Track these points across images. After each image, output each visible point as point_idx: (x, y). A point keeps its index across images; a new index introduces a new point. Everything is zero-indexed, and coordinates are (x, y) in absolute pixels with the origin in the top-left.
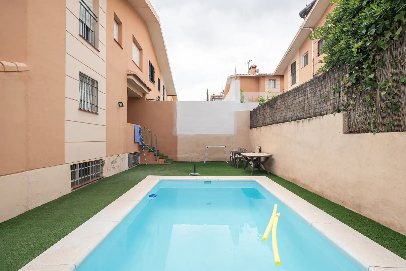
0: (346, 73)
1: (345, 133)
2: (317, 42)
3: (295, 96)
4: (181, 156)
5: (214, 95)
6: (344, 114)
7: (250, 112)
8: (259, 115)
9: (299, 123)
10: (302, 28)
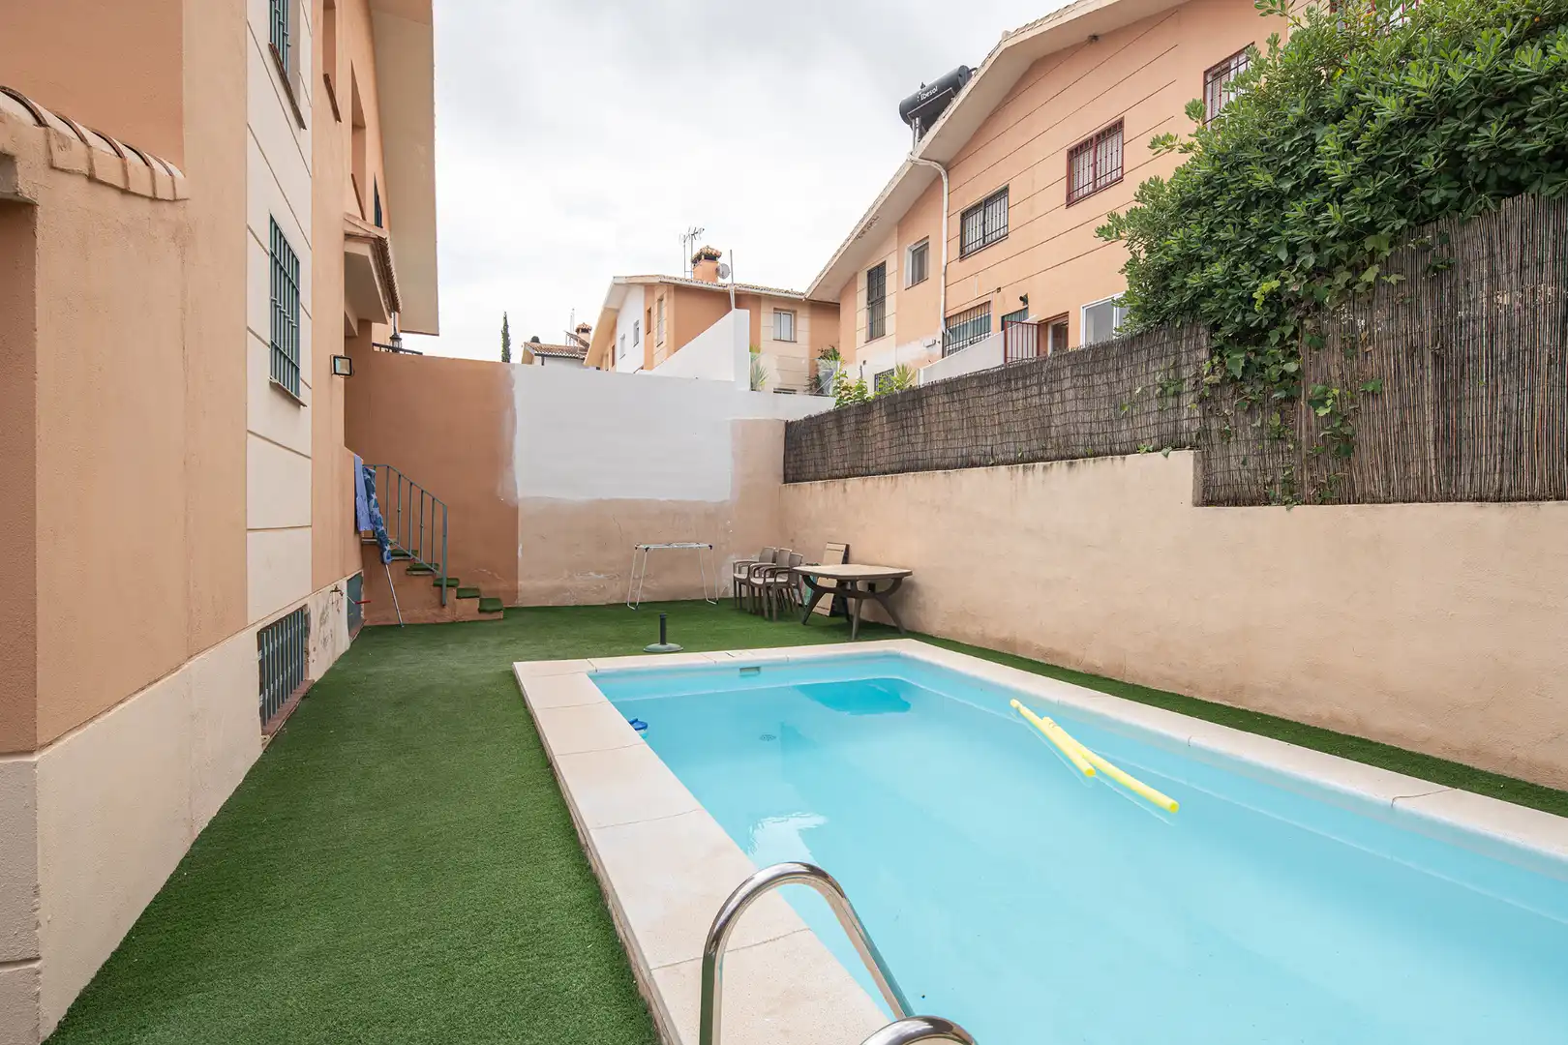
0: (1198, 347)
1: (1196, 505)
2: (959, 215)
3: (1011, 391)
4: (534, 583)
5: (535, 340)
6: (1195, 455)
7: (783, 423)
8: (834, 438)
9: (1030, 473)
10: (917, 158)
